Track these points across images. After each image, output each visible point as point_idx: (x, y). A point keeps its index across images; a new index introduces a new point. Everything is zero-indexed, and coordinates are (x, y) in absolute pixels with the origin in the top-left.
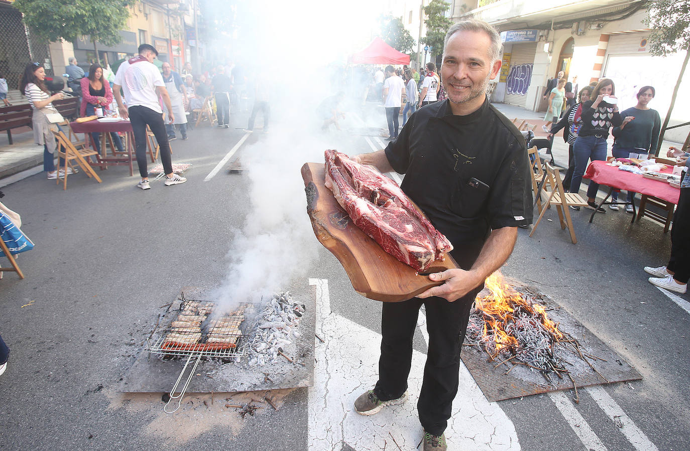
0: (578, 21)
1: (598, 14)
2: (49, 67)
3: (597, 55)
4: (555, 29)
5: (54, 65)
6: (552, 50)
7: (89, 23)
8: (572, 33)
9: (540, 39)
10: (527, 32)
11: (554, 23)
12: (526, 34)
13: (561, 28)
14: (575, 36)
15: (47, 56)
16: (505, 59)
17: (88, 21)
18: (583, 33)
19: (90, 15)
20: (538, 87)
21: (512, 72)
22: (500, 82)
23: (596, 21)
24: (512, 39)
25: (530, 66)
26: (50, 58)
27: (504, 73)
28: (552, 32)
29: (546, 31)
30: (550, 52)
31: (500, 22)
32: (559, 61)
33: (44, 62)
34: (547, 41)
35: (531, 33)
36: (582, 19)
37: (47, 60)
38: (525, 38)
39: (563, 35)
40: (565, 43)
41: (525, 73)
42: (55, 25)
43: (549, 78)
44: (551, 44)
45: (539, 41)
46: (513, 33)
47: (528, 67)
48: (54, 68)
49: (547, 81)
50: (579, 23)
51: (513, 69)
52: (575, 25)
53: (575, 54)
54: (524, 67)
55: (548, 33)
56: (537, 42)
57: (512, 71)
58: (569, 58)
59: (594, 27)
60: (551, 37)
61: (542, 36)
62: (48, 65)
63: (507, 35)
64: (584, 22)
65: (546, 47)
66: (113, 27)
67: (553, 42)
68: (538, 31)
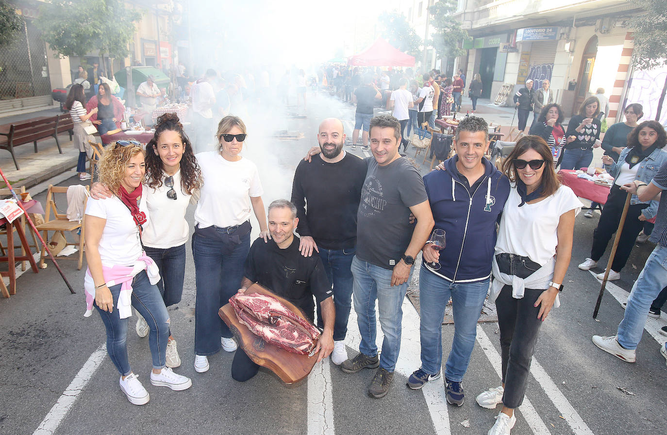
0: (603, 17)
1: (624, 10)
2: (46, 74)
3: (623, 55)
4: (577, 26)
5: (50, 72)
6: (573, 49)
7: (104, 40)
8: (596, 31)
9: (561, 37)
10: (546, 29)
11: (576, 20)
12: (545, 32)
13: (584, 25)
14: (598, 34)
15: (45, 64)
16: (523, 59)
17: (103, 38)
18: (607, 31)
19: (104, 33)
20: (558, 90)
21: (531, 73)
22: (517, 84)
23: (621, 18)
24: (529, 37)
25: (551, 66)
26: (47, 66)
27: (522, 74)
28: (574, 29)
29: (568, 28)
30: (572, 51)
31: (517, 18)
32: (582, 61)
33: (42, 70)
34: (568, 40)
35: (551, 30)
36: (606, 16)
37: (44, 68)
38: (544, 36)
39: (586, 33)
40: (588, 43)
41: (545, 74)
42: (72, 42)
43: (571, 80)
44: (573, 43)
45: (560, 39)
46: (530, 31)
47: (549, 67)
48: (51, 76)
49: (568, 83)
50: (603, 19)
51: (532, 69)
52: (598, 22)
53: (598, 54)
54: (544, 67)
55: (570, 30)
56: (558, 41)
57: (532, 71)
58: (594, 58)
59: (619, 24)
60: (572, 36)
61: (563, 34)
62: (45, 72)
63: (524, 33)
64: (608, 19)
65: (567, 46)
66: (122, 42)
67: (575, 41)
68: (559, 28)
